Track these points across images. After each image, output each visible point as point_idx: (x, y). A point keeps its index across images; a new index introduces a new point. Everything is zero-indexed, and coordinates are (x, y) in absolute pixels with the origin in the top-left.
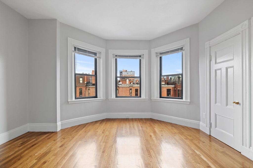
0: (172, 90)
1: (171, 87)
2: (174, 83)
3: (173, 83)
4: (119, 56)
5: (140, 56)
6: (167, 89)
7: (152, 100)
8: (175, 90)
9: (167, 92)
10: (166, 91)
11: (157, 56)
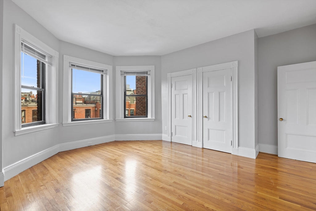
0: (91, 110)
1: (91, 106)
2: (94, 102)
3: (92, 102)
4: (77, 66)
5: (103, 71)
6: (86, 110)
7: (117, 121)
8: (96, 110)
9: (86, 113)
10: (84, 111)
11: (121, 75)
